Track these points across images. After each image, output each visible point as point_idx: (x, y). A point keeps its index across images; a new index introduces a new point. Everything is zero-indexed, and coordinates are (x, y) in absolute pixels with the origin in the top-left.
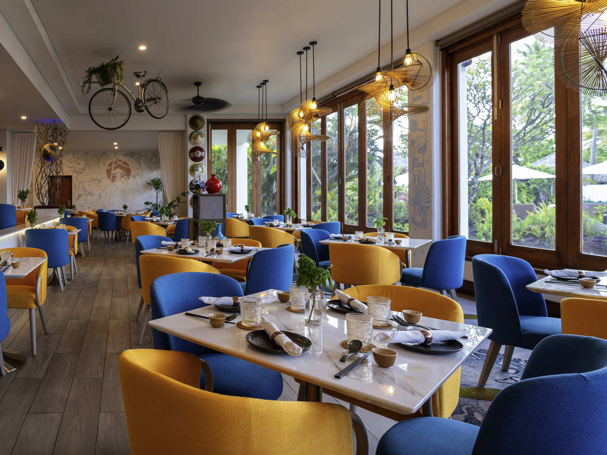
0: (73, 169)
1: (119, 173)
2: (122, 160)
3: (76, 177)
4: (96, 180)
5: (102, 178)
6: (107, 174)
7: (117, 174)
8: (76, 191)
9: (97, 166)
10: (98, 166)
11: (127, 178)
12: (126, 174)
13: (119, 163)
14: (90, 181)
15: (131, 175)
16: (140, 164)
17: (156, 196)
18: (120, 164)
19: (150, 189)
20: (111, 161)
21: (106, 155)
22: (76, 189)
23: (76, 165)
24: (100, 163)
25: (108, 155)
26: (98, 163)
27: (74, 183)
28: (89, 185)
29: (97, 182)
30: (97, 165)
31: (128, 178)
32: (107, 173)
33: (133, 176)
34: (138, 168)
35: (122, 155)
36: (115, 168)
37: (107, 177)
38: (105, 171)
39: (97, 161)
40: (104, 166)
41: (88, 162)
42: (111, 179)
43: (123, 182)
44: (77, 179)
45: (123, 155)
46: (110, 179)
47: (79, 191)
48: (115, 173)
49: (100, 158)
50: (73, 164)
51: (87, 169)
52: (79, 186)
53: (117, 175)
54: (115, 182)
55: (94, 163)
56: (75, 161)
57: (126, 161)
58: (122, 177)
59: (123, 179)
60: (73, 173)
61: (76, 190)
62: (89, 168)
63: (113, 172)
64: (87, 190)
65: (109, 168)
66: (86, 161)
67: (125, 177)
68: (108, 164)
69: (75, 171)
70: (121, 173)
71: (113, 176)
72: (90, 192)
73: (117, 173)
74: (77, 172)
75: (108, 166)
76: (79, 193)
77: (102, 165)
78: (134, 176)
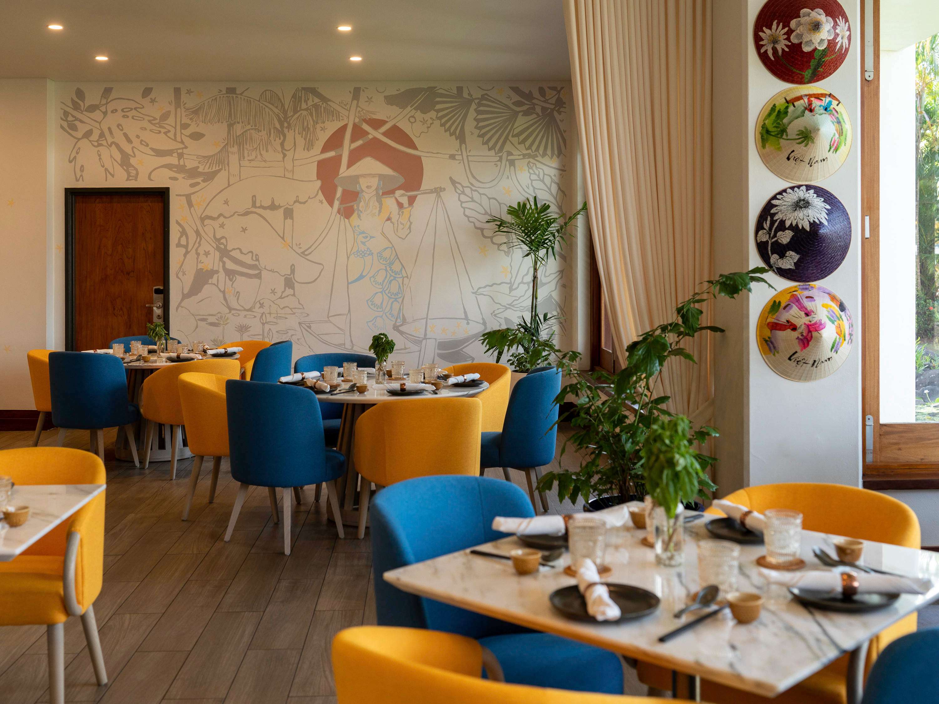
0: (173, 160)
1: (373, 176)
2: (384, 122)
3: (188, 197)
4: (273, 207)
5: (297, 201)
6: (319, 183)
7: (363, 183)
8: (185, 255)
9: (279, 149)
10: (282, 145)
11: (404, 201)
12: (402, 180)
13: (373, 133)
14: (246, 214)
15: (424, 186)
16: (462, 138)
17: (530, 278)
18: (375, 138)
19: (504, 247)
20: (337, 125)
21: (316, 100)
22: (186, 247)
23: (187, 141)
24: (290, 135)
25: (324, 99)
26: (281, 133)
27: (177, 222)
28: (244, 230)
29: (277, 217)
30: (278, 141)
31: (412, 200)
32: (319, 176)
33: (431, 192)
34: (452, 157)
35: (386, 97)
36: (354, 158)
37: (321, 196)
38: (313, 169)
39: (278, 126)
40: (309, 146)
41: (238, 129)
42: (336, 204)
43: (389, 219)
44: (190, 204)
45: (391, 100)
46: (331, 204)
47: (198, 254)
48: (355, 179)
49: (290, 113)
50: (175, 140)
51: (234, 159)
52: (197, 233)
53: (364, 188)
54: (355, 215)
55: (264, 133)
56: (185, 126)
57: (401, 125)
58: (384, 194)
59: (390, 203)
60: (175, 179)
61: (187, 253)
62: (241, 157)
63: (344, 171)
64: (234, 254)
65: (331, 154)
66: (230, 126)
67: (398, 193)
68: (323, 137)
69: (181, 169)
70: (381, 177)
71: (345, 192)
72: (248, 260)
73: (364, 176)
74: (193, 173)
75: (325, 149)
76: (200, 266)
77: (301, 142)
78: (438, 191)
